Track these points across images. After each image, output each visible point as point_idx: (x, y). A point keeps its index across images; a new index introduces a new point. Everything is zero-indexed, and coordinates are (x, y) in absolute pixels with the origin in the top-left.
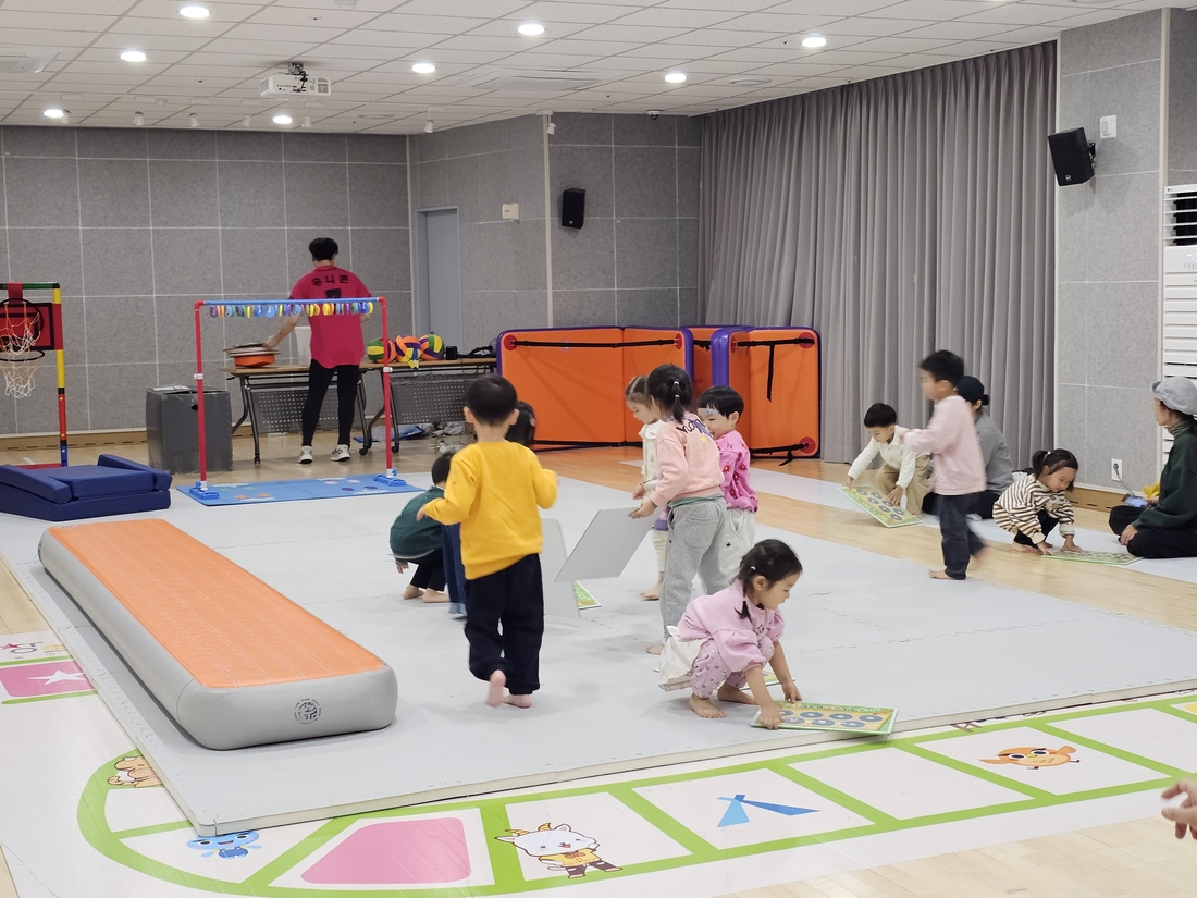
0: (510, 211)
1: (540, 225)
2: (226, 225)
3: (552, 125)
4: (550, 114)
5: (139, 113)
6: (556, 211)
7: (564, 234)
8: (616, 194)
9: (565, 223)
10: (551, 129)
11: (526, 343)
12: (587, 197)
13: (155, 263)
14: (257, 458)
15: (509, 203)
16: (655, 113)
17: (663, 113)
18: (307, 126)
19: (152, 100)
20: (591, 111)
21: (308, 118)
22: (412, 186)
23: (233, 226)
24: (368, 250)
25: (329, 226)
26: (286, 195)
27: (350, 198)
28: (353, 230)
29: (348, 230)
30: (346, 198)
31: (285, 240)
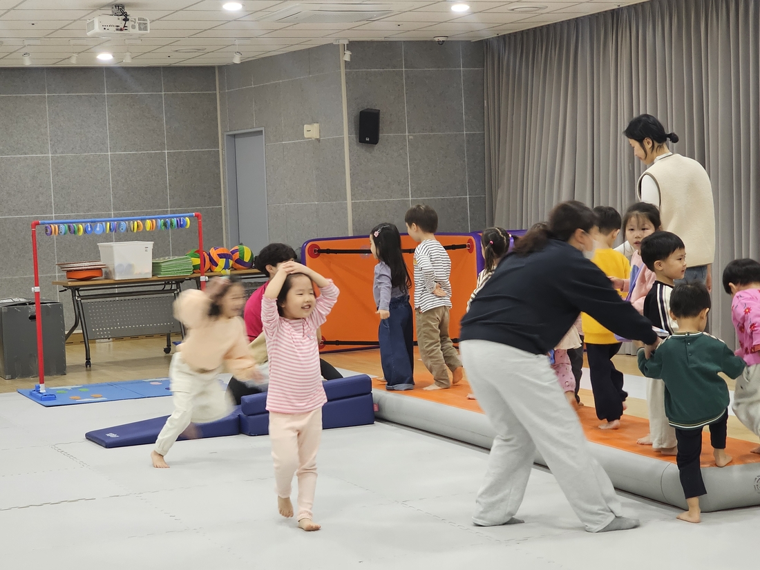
0: (311, 131)
1: (339, 143)
2: (56, 152)
3: (348, 53)
4: (346, 42)
6: (353, 129)
7: (361, 150)
8: (408, 112)
9: (362, 140)
10: (347, 56)
11: (328, 251)
12: (381, 116)
14: (88, 362)
15: (310, 124)
16: (441, 39)
17: (449, 39)
18: (128, 61)
20: (383, 39)
21: (128, 54)
22: (221, 111)
23: (62, 153)
24: (182, 171)
25: (147, 151)
26: (109, 124)
27: (167, 124)
28: (169, 154)
29: (165, 153)
30: (162, 125)
31: (108, 164)
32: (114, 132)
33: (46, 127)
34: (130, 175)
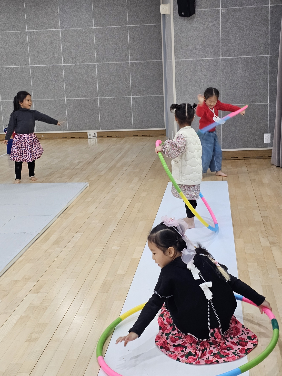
23: (67, 28)
24: (138, 38)
25: (116, 26)
26: (94, 10)
27: (128, 9)
28: (130, 27)
29: (127, 27)
30: (126, 9)
31: (93, 34)
33: (57, 13)
34: (106, 41)
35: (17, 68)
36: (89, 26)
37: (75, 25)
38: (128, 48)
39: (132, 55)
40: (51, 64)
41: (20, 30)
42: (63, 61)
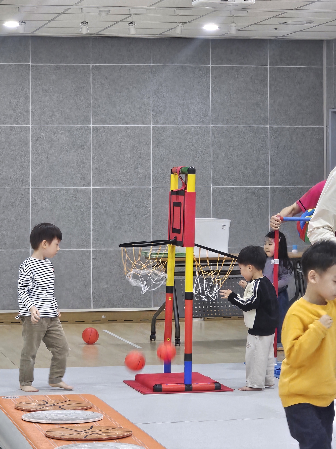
2: (158, 122)
5: (84, 22)
13: (93, 157)
18: (233, 32)
19: (97, 11)
21: (234, 25)
22: (327, 86)
23: (163, 124)
24: (285, 147)
25: (250, 124)
26: (212, 96)
27: (270, 99)
28: (272, 129)
29: (267, 128)
30: (266, 99)
31: (210, 136)
32: (217, 105)
33: (149, 97)
34: (231, 149)
35: (67, 191)
36: (203, 122)
37: (179, 119)
38: (267, 163)
39: (273, 175)
40: (130, 185)
41: (79, 123)
42: (153, 180)
